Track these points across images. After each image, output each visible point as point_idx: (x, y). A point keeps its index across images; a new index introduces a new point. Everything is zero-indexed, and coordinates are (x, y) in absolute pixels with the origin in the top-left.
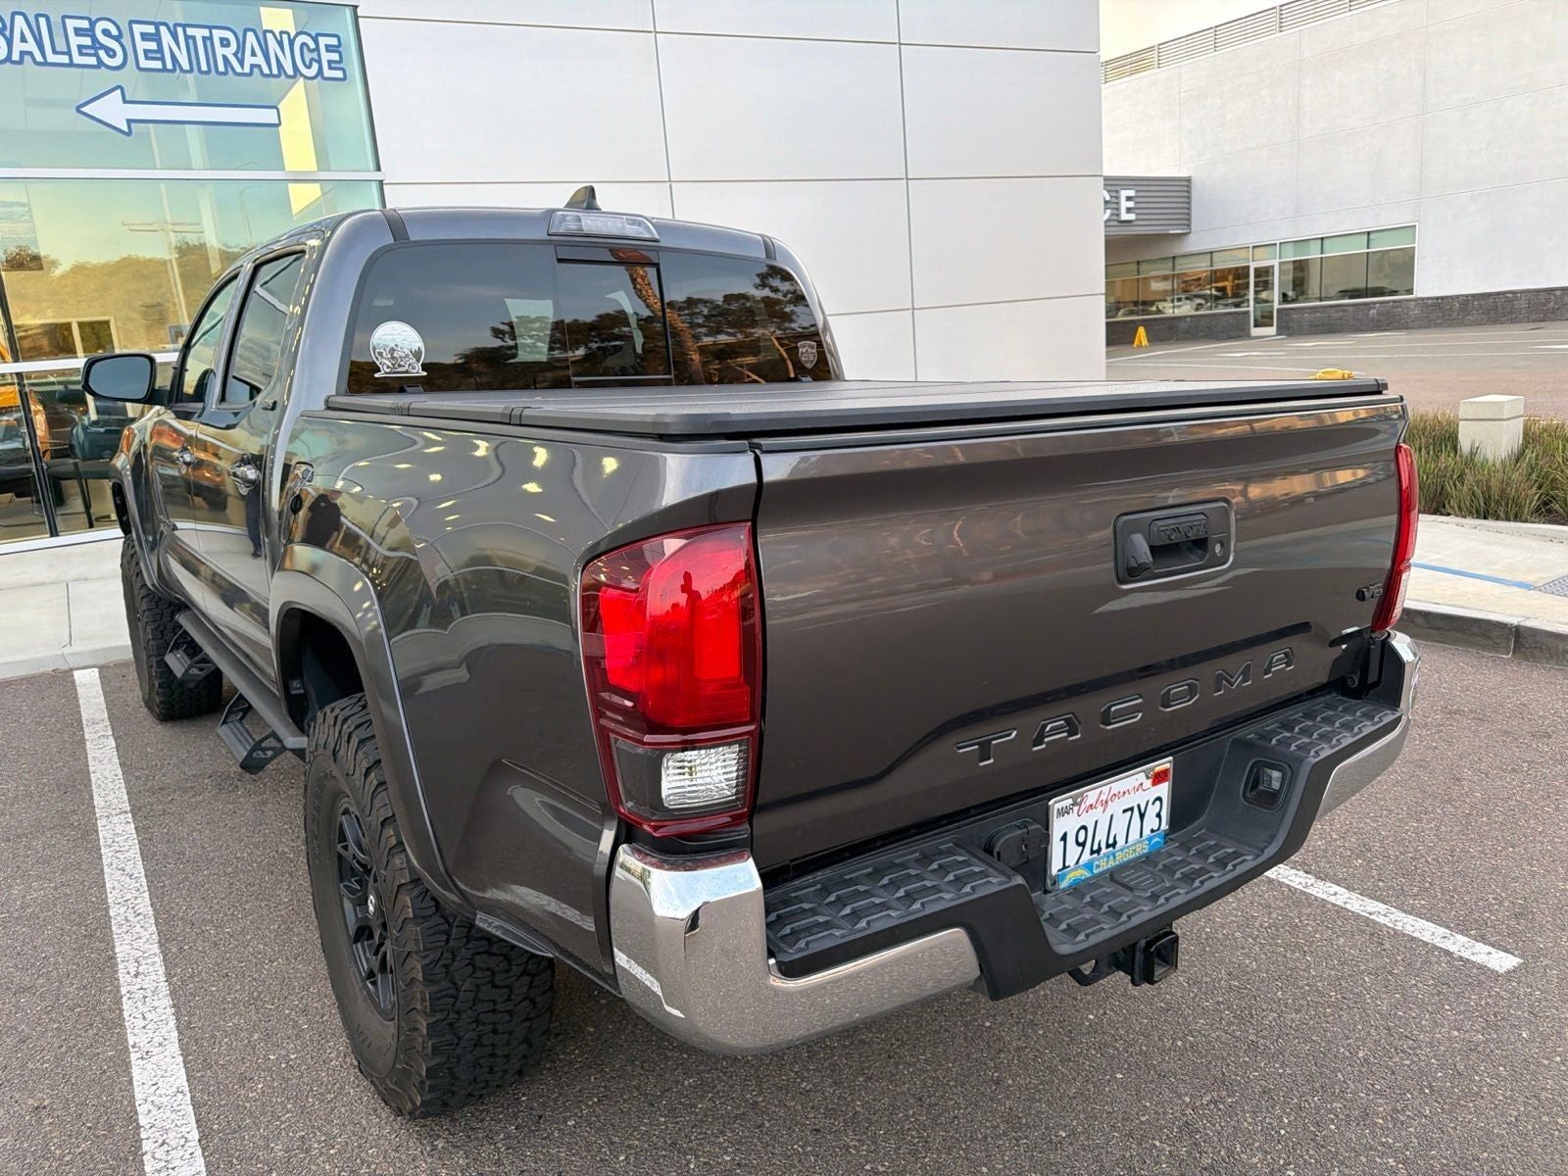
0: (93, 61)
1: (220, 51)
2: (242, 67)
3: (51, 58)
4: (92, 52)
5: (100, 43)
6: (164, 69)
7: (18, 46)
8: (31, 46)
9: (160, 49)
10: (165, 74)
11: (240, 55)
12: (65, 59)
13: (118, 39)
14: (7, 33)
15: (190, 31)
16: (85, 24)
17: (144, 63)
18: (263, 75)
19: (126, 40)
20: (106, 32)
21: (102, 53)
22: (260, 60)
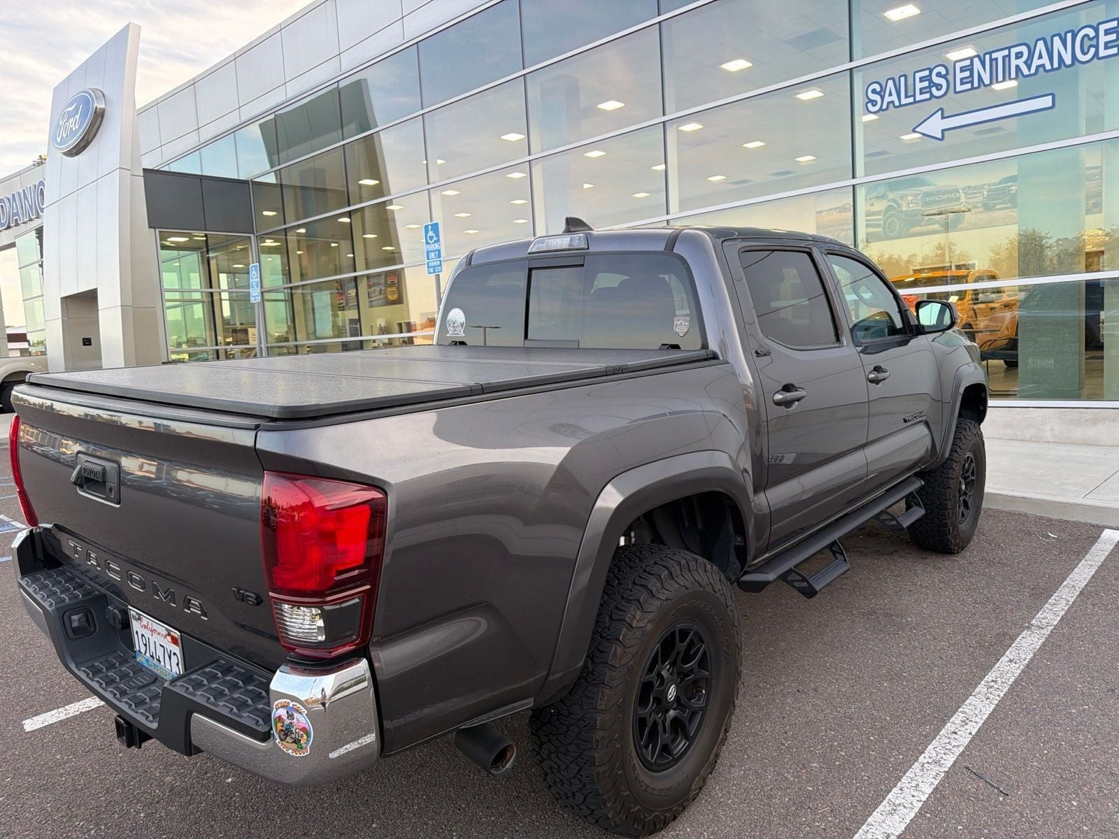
0: (927, 96)
1: (1014, 62)
2: (1029, 71)
3: (904, 101)
4: (928, 90)
5: (933, 83)
6: (973, 88)
7: (887, 99)
8: (894, 98)
9: (972, 75)
10: (973, 91)
11: (1029, 63)
12: (911, 100)
13: (944, 77)
14: (882, 93)
15: (994, 56)
16: (927, 73)
17: (959, 88)
18: (1046, 71)
19: (950, 77)
20: (939, 75)
21: (934, 89)
22: (1045, 60)
